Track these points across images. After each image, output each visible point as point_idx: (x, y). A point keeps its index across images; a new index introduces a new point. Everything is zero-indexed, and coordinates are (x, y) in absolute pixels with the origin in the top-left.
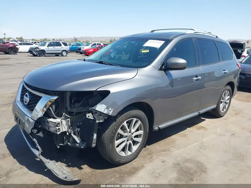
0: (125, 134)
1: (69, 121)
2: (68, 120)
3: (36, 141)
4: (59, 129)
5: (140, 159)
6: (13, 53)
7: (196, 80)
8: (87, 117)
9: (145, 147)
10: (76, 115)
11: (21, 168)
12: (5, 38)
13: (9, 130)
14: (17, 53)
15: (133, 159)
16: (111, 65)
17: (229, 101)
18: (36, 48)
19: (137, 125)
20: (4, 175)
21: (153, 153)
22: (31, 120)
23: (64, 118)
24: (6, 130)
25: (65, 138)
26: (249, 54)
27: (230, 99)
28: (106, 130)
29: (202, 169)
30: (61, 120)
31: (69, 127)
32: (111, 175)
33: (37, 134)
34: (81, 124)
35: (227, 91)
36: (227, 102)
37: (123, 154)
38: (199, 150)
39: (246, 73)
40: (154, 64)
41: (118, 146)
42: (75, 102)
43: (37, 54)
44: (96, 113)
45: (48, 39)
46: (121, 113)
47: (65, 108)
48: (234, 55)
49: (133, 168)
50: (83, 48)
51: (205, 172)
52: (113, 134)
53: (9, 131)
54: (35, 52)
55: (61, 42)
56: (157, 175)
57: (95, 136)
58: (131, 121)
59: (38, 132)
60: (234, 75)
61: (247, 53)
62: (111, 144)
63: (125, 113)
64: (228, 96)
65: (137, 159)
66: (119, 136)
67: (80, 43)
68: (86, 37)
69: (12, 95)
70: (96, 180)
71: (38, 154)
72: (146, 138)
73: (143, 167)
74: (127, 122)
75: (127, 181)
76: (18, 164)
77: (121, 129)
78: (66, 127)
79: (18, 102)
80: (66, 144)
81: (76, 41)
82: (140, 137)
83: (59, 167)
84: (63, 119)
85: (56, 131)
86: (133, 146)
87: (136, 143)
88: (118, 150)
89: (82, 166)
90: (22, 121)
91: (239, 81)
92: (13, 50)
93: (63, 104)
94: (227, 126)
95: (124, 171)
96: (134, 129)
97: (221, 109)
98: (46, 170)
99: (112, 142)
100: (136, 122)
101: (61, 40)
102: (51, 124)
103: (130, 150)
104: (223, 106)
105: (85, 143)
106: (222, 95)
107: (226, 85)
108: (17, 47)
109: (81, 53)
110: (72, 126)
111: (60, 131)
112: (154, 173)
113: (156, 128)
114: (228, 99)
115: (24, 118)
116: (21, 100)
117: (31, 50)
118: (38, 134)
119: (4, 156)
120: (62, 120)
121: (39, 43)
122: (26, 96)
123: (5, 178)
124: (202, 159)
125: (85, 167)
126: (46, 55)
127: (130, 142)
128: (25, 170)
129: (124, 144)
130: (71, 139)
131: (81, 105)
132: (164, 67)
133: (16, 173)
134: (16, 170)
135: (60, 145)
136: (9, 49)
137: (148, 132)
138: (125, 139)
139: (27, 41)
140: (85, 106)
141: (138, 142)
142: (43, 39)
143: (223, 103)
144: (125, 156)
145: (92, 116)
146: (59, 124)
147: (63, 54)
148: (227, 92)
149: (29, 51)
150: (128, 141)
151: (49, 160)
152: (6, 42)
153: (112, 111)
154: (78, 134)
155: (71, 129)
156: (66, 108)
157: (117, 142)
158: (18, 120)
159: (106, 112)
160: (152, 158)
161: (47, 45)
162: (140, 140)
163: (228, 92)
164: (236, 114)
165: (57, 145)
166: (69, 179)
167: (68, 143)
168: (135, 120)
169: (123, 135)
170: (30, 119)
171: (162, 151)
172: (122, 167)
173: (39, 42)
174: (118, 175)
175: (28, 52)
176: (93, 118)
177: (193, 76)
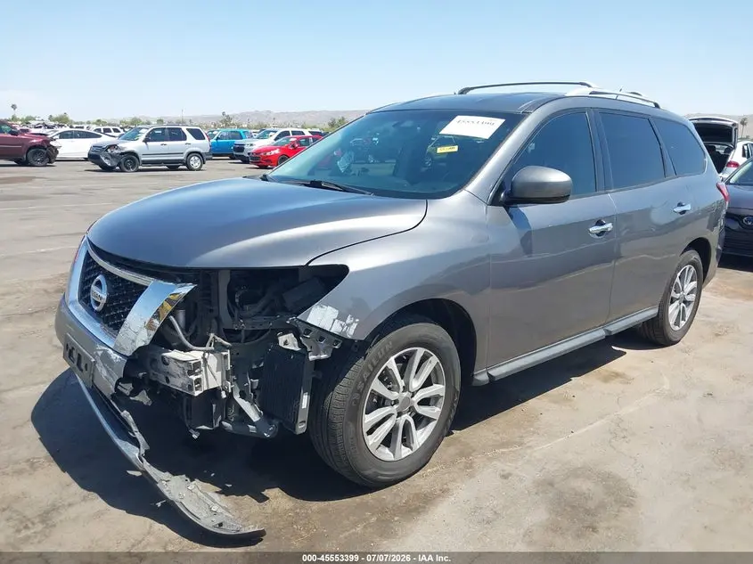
0: (393, 396)
1: (226, 357)
2: (224, 353)
3: (130, 419)
4: (198, 381)
5: (435, 469)
6: (42, 161)
7: (598, 235)
8: (281, 344)
9: (450, 433)
10: (247, 339)
11: (84, 499)
12: (14, 118)
13: (44, 388)
14: (55, 164)
15: (416, 469)
16: (345, 190)
17: (694, 295)
18: (110, 147)
19: (428, 370)
20: (36, 520)
21: (474, 451)
22: (114, 356)
23: (212, 348)
24: (36, 387)
25: (214, 408)
26: (748, 157)
27: (698, 291)
28: (337, 381)
29: (620, 495)
30: (204, 355)
31: (227, 376)
32: (351, 518)
33: (131, 398)
34: (262, 365)
35: (688, 267)
36: (689, 298)
37: (386, 454)
38: (610, 442)
39: (743, 212)
40: (473, 186)
41: (370, 432)
42: (244, 301)
43: (115, 163)
44: (308, 331)
45: (145, 121)
46: (381, 331)
47: (214, 321)
48: (708, 159)
49: (417, 495)
50: (251, 145)
51: (630, 505)
52: (357, 396)
53: (44, 390)
54: (106, 158)
55: (184, 129)
56: (490, 515)
57: (305, 400)
58: (411, 355)
59: (135, 392)
60: (708, 218)
61: (744, 155)
62: (351, 425)
63: (393, 333)
64: (692, 281)
65: (427, 470)
66: (375, 400)
67: (241, 131)
68: (257, 113)
69: (45, 286)
70: (308, 531)
71: (137, 455)
72: (453, 407)
73: (445, 492)
74: (397, 360)
75: (400, 534)
76: (75, 487)
77: (381, 378)
78: (219, 375)
79: (72, 303)
80: (217, 425)
81: (227, 126)
82: (435, 404)
83: (200, 494)
84: (208, 352)
85: (190, 388)
86: (417, 428)
87: (424, 422)
88: (373, 441)
89: (267, 493)
90: (89, 359)
91: (724, 235)
92: (41, 153)
93: (208, 307)
94: (692, 370)
95: (390, 506)
96: (418, 378)
97: (672, 321)
98: (159, 504)
99: (356, 419)
100: (424, 359)
101: (183, 123)
102: (173, 367)
103: (407, 443)
104: (678, 311)
105: (276, 422)
106: (673, 279)
107: (686, 250)
108: (52, 143)
109: (245, 161)
110: (236, 371)
111: (200, 386)
112: (481, 508)
113: (482, 377)
114: (691, 292)
115: (92, 349)
116: (80, 298)
117: (94, 153)
118: (137, 398)
119: (33, 464)
120: (207, 354)
121: (119, 132)
122: (99, 284)
123: (40, 527)
124: (619, 468)
125: (275, 495)
126: (140, 167)
127: (407, 417)
128: (98, 503)
129: (388, 425)
130: (232, 412)
131: (263, 309)
132: (505, 194)
133: (72, 512)
134: (70, 505)
135: (199, 430)
136: (28, 151)
137: (459, 390)
138: (393, 409)
139: (82, 128)
140: (273, 313)
141: (429, 420)
142: (128, 120)
143: (677, 303)
144: (393, 459)
145: (296, 343)
146: (197, 365)
147: (191, 163)
148: (690, 268)
149: (89, 155)
150: (400, 414)
151: (167, 474)
152: (18, 129)
153: (355, 326)
154: (255, 396)
155: (234, 380)
156: (218, 319)
157: (369, 419)
158: (75, 356)
159: (336, 328)
160: (471, 467)
161: (143, 137)
162: (434, 412)
163: (693, 269)
164: (717, 335)
165: (191, 431)
166: (229, 530)
167: (225, 423)
168: (420, 352)
169: (385, 399)
170: (110, 351)
171: (503, 445)
172: (384, 494)
173: (119, 128)
174: (373, 515)
175: (86, 160)
176: (297, 349)
177: (589, 223)
